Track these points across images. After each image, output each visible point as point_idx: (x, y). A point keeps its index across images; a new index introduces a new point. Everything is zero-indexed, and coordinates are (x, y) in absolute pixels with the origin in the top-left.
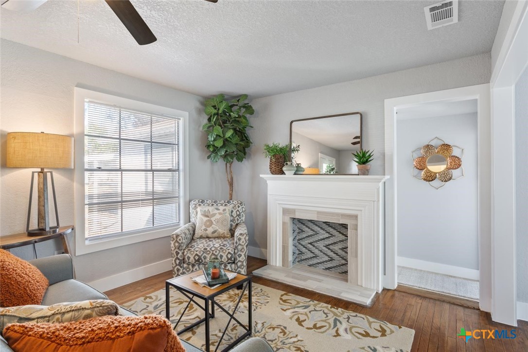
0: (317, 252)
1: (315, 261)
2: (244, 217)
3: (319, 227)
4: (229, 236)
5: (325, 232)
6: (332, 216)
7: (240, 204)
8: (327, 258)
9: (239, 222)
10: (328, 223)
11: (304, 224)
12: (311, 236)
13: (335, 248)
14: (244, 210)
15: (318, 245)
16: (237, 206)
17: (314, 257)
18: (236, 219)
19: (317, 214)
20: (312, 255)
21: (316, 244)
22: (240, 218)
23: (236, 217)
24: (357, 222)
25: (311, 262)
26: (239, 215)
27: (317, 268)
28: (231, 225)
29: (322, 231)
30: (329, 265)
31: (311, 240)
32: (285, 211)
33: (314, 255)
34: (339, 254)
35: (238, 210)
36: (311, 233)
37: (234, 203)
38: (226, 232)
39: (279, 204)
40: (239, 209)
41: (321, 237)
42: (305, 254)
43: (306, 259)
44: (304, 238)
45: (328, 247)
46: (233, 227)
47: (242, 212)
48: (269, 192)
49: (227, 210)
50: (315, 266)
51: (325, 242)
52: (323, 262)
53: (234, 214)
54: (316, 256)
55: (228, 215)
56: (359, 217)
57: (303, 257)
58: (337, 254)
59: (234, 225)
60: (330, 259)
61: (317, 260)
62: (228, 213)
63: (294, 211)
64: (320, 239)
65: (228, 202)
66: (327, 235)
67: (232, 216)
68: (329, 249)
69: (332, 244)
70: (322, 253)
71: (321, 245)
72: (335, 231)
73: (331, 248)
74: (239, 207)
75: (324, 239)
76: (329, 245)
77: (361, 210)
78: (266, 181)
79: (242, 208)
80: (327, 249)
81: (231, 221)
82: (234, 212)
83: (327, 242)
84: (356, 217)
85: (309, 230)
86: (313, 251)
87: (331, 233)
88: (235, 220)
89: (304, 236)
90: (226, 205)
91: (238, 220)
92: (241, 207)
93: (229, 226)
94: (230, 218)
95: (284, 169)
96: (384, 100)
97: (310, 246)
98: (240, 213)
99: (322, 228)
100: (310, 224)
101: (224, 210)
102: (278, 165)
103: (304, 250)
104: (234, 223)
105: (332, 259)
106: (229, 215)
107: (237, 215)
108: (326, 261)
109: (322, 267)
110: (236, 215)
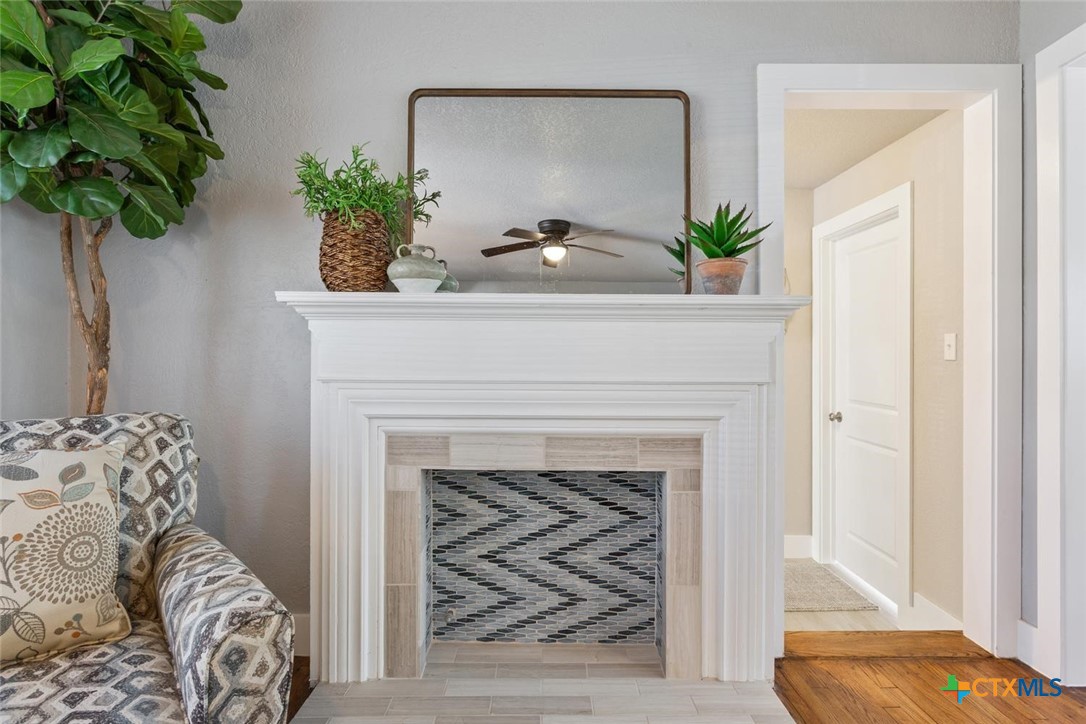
0: (514, 582)
1: (510, 616)
2: (194, 496)
3: (523, 491)
4: (115, 626)
5: (546, 508)
6: (607, 448)
7: (171, 429)
8: (554, 599)
9: (168, 523)
10: (558, 476)
11: (461, 489)
12: (492, 527)
13: (584, 558)
14: (191, 456)
15: (517, 557)
16: (151, 442)
17: (502, 605)
18: (150, 511)
19: (547, 446)
20: (495, 598)
21: (510, 557)
22: (173, 505)
23: (149, 501)
24: (701, 461)
25: (491, 627)
26: (166, 491)
27: (518, 641)
28: (124, 552)
29: (534, 507)
30: (564, 621)
31: (490, 544)
32: (398, 447)
33: (504, 598)
34: (600, 577)
35: (160, 464)
36: (491, 516)
37: (131, 425)
38: (90, 611)
39: (370, 418)
40: (166, 457)
41: (534, 528)
42: (468, 597)
43: (470, 619)
44: (462, 541)
45: (559, 558)
46: (134, 561)
47: (186, 468)
48: (319, 370)
49: (94, 473)
50: (506, 635)
51: (549, 544)
52: (541, 616)
53: (139, 487)
54: (512, 600)
55: (100, 497)
56: (705, 443)
57: (457, 613)
58: (592, 579)
59: (139, 546)
60: (566, 600)
61: (517, 613)
62: (102, 484)
63: (444, 442)
64: (526, 534)
65: (89, 426)
66: (556, 517)
67: (126, 499)
68: (562, 564)
69: (573, 547)
70: (535, 585)
71: (531, 556)
72: (586, 499)
73: (569, 562)
74: (162, 445)
75: (542, 533)
76: (564, 550)
77: (717, 419)
78: (305, 322)
79: (183, 449)
80: (555, 568)
81: (123, 528)
82: (139, 473)
83: (555, 542)
84: (696, 443)
85: (483, 509)
86: (499, 585)
87: (569, 508)
88: (142, 518)
89: (464, 531)
90: (73, 444)
91: (161, 514)
92: (175, 447)
93: (112, 561)
94: (114, 514)
95: (393, 270)
96: (754, 68)
97: (487, 566)
98: (172, 479)
99: (534, 496)
100: (487, 487)
101: (70, 474)
102: (368, 254)
103: (461, 584)
104: (139, 536)
105: (573, 600)
106: (106, 501)
107: (157, 491)
108: (552, 611)
109: (536, 632)
110: (148, 489)
